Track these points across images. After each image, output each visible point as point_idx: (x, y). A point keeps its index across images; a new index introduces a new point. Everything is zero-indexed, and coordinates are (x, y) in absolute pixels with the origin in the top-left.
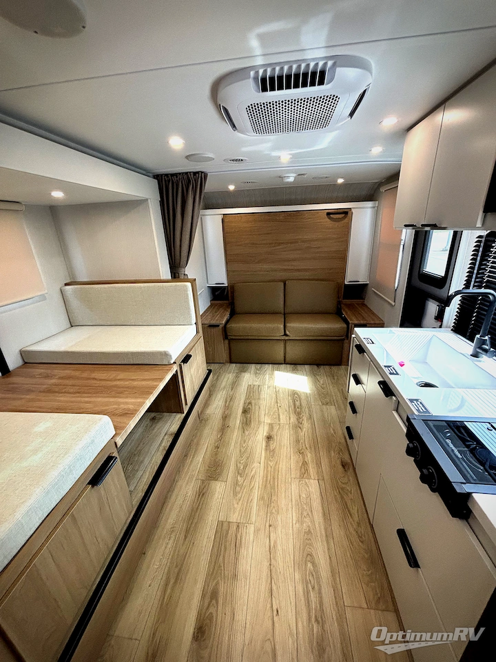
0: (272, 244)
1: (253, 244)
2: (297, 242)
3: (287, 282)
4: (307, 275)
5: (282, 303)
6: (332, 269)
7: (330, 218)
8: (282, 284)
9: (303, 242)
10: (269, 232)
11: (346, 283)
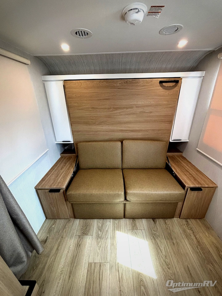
0: (111, 108)
1: (93, 108)
2: (132, 108)
3: (124, 142)
4: (139, 135)
5: (120, 159)
6: (160, 130)
7: (162, 86)
8: (120, 143)
9: (137, 107)
10: (107, 98)
11: (171, 141)
